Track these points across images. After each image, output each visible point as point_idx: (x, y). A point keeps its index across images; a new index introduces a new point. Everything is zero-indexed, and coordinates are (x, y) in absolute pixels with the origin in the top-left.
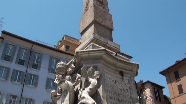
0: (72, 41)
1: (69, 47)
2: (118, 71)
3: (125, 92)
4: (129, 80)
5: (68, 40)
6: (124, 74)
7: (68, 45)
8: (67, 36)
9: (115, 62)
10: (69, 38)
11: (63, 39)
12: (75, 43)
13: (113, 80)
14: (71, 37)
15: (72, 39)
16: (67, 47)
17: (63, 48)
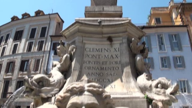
0: (161, 11)
1: (159, 19)
2: (105, 37)
3: (113, 58)
4: (120, 44)
5: (157, 12)
6: (113, 39)
7: (158, 17)
8: (154, 9)
9: (99, 29)
10: (157, 9)
11: (151, 13)
12: (165, 12)
13: (98, 49)
14: (159, 8)
15: (160, 9)
16: (158, 20)
17: (153, 23)
